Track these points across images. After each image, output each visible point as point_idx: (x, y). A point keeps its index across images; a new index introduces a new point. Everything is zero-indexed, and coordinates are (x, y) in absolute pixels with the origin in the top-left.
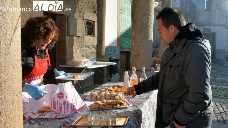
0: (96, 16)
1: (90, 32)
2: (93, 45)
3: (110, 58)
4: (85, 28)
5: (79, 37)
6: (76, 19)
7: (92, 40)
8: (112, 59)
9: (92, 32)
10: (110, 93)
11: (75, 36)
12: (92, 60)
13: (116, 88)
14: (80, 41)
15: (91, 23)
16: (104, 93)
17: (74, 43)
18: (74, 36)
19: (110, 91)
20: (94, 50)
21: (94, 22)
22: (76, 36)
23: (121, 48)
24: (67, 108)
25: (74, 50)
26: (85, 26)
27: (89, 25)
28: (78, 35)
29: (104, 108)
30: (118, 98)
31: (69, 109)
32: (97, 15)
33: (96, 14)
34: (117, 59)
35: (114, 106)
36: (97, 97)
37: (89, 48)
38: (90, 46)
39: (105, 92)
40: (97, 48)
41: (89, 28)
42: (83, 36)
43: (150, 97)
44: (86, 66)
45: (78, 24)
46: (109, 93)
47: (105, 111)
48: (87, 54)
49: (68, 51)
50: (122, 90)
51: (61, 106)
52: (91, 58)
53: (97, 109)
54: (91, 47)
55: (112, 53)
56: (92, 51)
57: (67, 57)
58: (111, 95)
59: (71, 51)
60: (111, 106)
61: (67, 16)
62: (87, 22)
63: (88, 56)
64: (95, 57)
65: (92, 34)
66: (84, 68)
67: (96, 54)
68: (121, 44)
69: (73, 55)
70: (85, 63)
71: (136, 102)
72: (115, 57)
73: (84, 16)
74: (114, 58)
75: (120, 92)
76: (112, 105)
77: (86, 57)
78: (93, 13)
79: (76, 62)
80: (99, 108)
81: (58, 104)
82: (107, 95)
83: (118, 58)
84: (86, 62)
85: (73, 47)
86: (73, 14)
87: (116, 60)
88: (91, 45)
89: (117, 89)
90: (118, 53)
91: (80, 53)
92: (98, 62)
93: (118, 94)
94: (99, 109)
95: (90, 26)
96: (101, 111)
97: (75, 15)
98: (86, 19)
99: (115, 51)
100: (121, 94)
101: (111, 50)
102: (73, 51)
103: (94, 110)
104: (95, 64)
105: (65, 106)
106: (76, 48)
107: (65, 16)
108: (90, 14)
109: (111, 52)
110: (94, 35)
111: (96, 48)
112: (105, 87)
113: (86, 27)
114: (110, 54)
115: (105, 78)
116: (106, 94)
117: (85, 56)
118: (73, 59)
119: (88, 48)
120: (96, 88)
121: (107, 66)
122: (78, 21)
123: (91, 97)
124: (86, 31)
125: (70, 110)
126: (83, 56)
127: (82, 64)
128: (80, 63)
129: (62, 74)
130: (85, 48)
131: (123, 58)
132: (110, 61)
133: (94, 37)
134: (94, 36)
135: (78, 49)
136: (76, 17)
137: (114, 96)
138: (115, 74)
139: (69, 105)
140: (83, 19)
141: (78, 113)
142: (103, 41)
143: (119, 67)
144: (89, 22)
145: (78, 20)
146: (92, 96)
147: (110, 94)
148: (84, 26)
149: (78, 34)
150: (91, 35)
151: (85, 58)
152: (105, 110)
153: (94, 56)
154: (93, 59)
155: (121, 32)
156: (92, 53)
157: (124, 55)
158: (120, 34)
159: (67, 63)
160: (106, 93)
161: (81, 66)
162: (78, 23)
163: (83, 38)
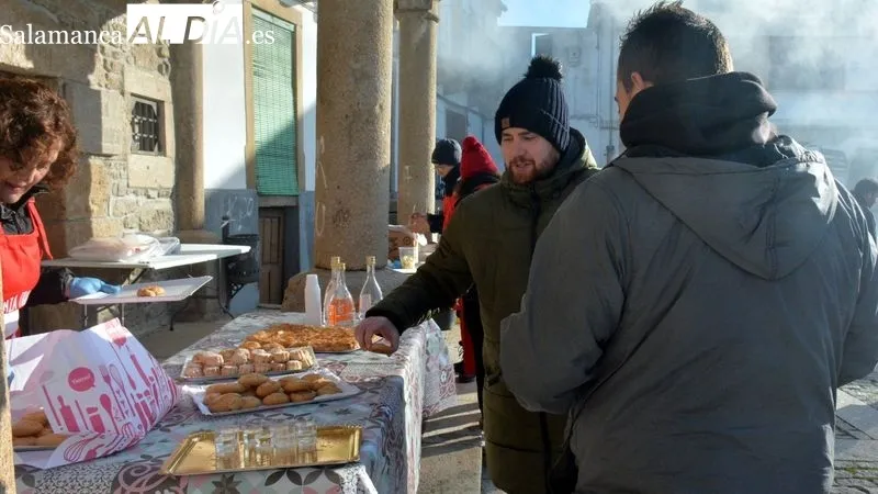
0: (168, 82)
1: (150, 139)
2: (161, 188)
3: (226, 229)
4: (129, 127)
5: (108, 156)
6: (98, 93)
7: (159, 169)
8: (232, 233)
9: (156, 141)
10: (267, 350)
11: (95, 155)
12: (164, 239)
13: (281, 332)
14: (113, 170)
15: (150, 107)
16: (247, 351)
17: (90, 180)
18: (91, 154)
19: (268, 345)
20: (166, 204)
21: (160, 103)
22: (99, 155)
23: (260, 195)
24: (120, 415)
25: (92, 207)
26: (131, 116)
27: (143, 115)
28: (104, 152)
29: (257, 406)
30: (300, 368)
31: (130, 418)
32: (170, 80)
33: (167, 77)
34: (250, 233)
35: (293, 396)
36: (221, 367)
37: (149, 197)
38: (153, 189)
39: (250, 350)
40: (177, 196)
41: (143, 127)
42: (126, 155)
43: (408, 358)
44: (146, 261)
45: (103, 110)
46: (263, 353)
47: (266, 414)
48: (142, 218)
49: (70, 209)
50: (306, 337)
51: (98, 416)
52: (157, 232)
53: (236, 412)
54: (153, 194)
55: (228, 213)
56: (157, 207)
57: (68, 230)
58: (272, 358)
59: (83, 208)
60: (285, 397)
61: (61, 83)
62: (137, 103)
63: (145, 226)
64: (171, 228)
65: (156, 148)
66: (133, 269)
67: (172, 219)
68: (262, 181)
69: (91, 222)
70: (138, 250)
71: (366, 377)
72: (240, 227)
73: (126, 84)
74: (238, 229)
75: (299, 345)
76: (288, 393)
77: (137, 230)
78: (156, 72)
79: (105, 249)
80: (240, 408)
81: (85, 413)
82: (256, 359)
83: (253, 229)
84: (142, 248)
85: (88, 194)
86: (86, 75)
87: (246, 236)
88: (156, 186)
89: (284, 338)
90: (249, 214)
91: (114, 214)
92: (185, 247)
93: (297, 354)
94: (243, 411)
95: (147, 117)
96: (252, 417)
97: (91, 78)
98: (132, 95)
99: (239, 205)
100: (308, 353)
101: (226, 201)
102: (88, 211)
103: (225, 416)
104: (174, 252)
105: (113, 412)
106: (101, 196)
107: (57, 83)
108: (147, 74)
109: (226, 209)
110: (162, 150)
111: (171, 197)
112: (239, 331)
113: (132, 123)
114: (225, 218)
115: (209, 301)
116: (254, 356)
117: (134, 225)
118: (92, 236)
119: (144, 198)
120: (207, 338)
121: (217, 260)
122: (104, 100)
123: (202, 369)
124: (134, 137)
125: (135, 421)
126: (125, 225)
127: (130, 253)
128: (119, 250)
129: (95, 286)
130: (132, 197)
131: (268, 228)
132: (227, 240)
133: (166, 159)
134: (165, 155)
135: (108, 200)
136: (95, 87)
137: (286, 362)
138: (243, 285)
139: (126, 403)
140: (123, 94)
141: (169, 431)
142: (199, 172)
143: (257, 259)
144: (143, 104)
145: (103, 96)
146: (203, 366)
147: (269, 355)
148: (126, 118)
149: (106, 147)
150: (152, 150)
151: (137, 234)
152: (261, 411)
153: (167, 223)
154: (163, 235)
155: (257, 138)
156: (160, 213)
157: (271, 218)
158: (256, 147)
159: (69, 253)
160: (254, 352)
161: (123, 262)
162: (103, 106)
163: (125, 160)
